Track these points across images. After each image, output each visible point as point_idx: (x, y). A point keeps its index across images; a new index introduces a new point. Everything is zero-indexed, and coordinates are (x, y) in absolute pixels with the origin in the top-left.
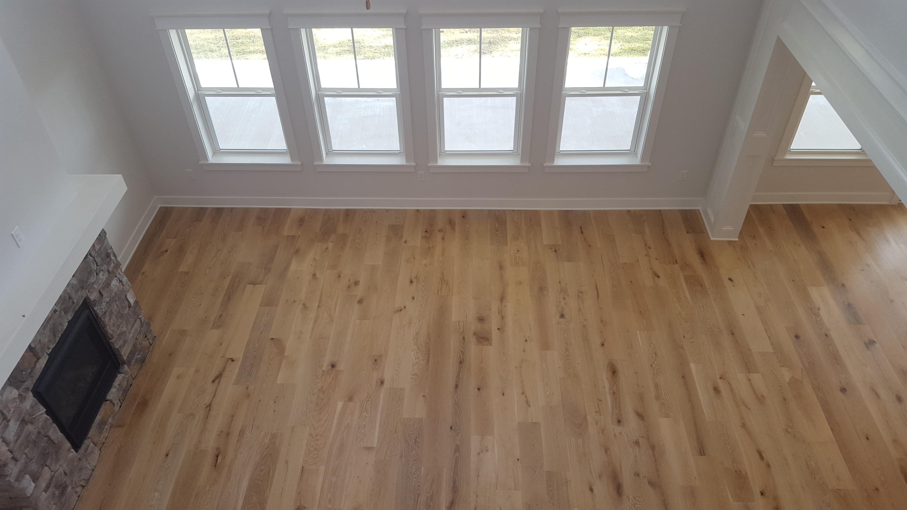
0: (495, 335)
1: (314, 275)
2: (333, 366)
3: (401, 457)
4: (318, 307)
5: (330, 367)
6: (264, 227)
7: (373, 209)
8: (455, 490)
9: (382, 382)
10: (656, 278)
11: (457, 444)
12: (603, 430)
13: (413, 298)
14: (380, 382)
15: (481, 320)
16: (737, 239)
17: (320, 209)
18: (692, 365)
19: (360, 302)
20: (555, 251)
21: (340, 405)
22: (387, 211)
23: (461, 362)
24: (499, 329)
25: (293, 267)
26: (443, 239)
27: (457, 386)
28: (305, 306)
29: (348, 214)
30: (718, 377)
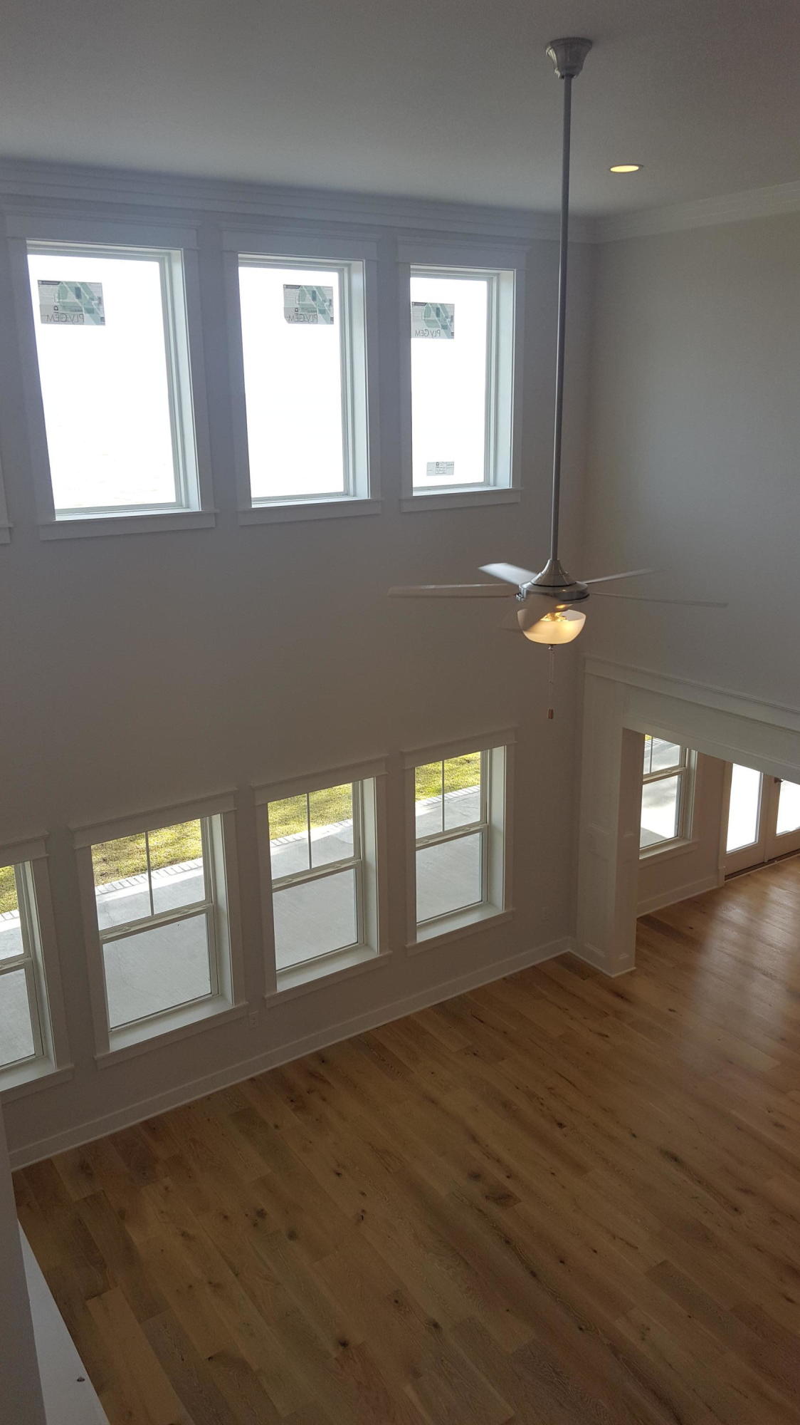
0: (510, 1185)
1: (184, 1234)
2: (344, 1344)
3: (561, 1405)
4: (237, 1275)
5: (341, 1348)
6: (28, 1205)
7: (185, 1105)
8: (663, 1400)
9: (436, 1325)
10: (607, 1039)
11: (607, 1345)
12: (732, 1229)
13: (363, 1194)
14: (433, 1328)
15: (476, 1176)
16: (635, 968)
17: (101, 1140)
18: (734, 1112)
19: (292, 1236)
20: (475, 1054)
21: (409, 1390)
22: (209, 1098)
23: (507, 1242)
24: (508, 1177)
25: (137, 1238)
26: (324, 1100)
27: (534, 1274)
28: (216, 1286)
29: (152, 1127)
30: (767, 1112)
